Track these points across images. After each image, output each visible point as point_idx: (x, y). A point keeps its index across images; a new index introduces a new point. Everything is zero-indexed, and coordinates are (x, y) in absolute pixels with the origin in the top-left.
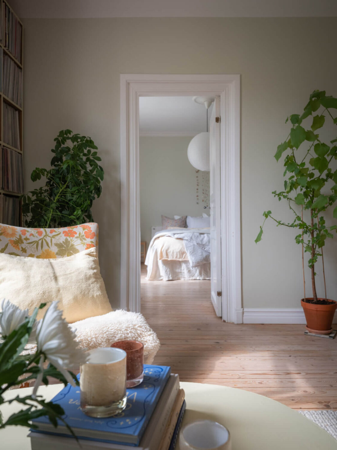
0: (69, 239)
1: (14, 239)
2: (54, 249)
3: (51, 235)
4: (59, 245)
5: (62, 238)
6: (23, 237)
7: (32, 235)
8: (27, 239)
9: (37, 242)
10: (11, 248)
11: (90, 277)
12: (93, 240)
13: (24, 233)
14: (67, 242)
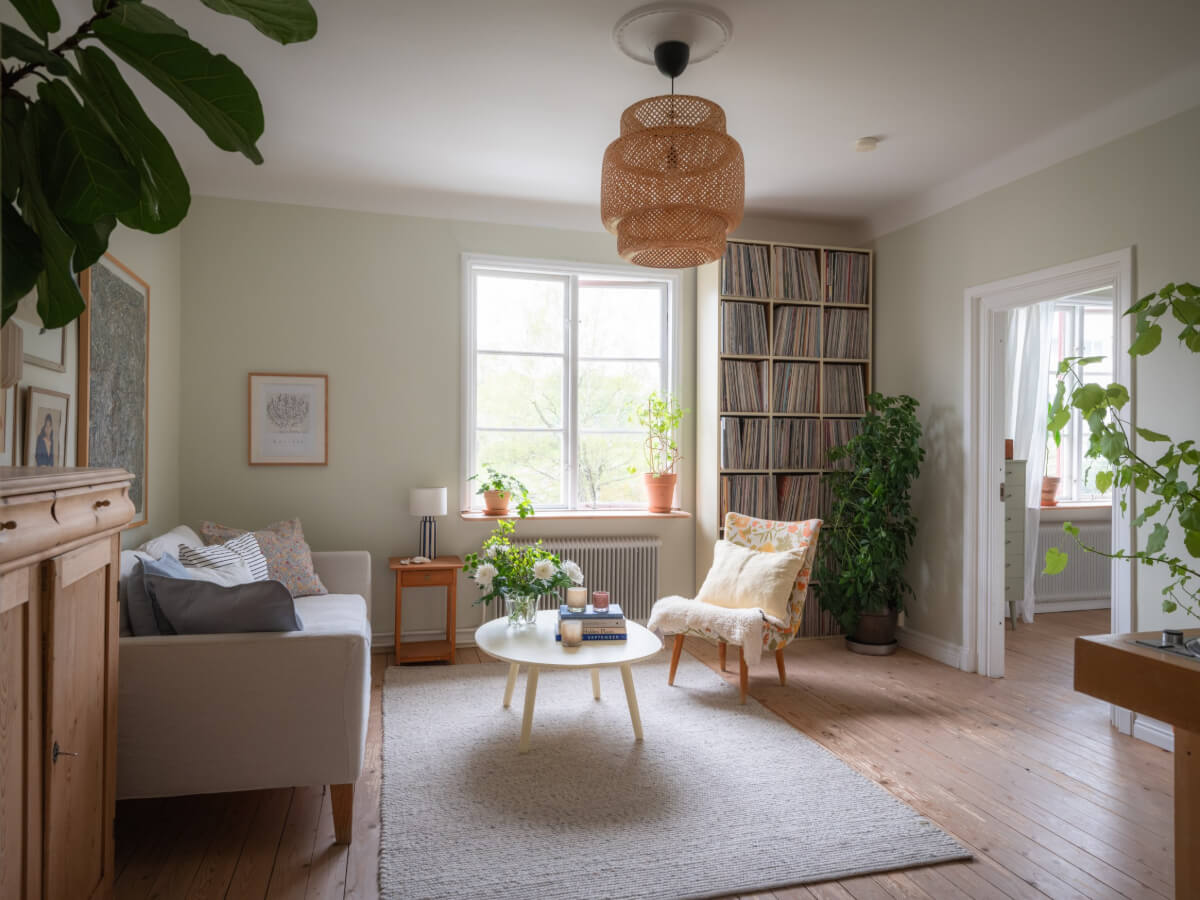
0: (790, 534)
1: (744, 529)
2: (775, 543)
3: (777, 528)
4: (780, 540)
5: (783, 534)
6: (753, 528)
7: (761, 527)
8: (755, 531)
9: (762, 534)
10: (739, 538)
11: (770, 575)
12: (809, 539)
13: (755, 524)
14: (787, 537)
